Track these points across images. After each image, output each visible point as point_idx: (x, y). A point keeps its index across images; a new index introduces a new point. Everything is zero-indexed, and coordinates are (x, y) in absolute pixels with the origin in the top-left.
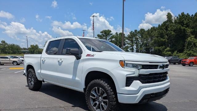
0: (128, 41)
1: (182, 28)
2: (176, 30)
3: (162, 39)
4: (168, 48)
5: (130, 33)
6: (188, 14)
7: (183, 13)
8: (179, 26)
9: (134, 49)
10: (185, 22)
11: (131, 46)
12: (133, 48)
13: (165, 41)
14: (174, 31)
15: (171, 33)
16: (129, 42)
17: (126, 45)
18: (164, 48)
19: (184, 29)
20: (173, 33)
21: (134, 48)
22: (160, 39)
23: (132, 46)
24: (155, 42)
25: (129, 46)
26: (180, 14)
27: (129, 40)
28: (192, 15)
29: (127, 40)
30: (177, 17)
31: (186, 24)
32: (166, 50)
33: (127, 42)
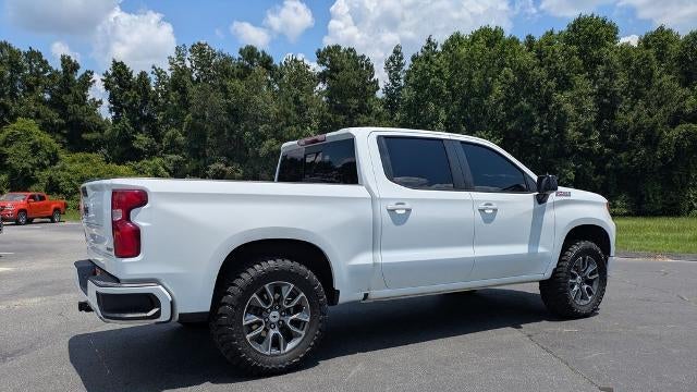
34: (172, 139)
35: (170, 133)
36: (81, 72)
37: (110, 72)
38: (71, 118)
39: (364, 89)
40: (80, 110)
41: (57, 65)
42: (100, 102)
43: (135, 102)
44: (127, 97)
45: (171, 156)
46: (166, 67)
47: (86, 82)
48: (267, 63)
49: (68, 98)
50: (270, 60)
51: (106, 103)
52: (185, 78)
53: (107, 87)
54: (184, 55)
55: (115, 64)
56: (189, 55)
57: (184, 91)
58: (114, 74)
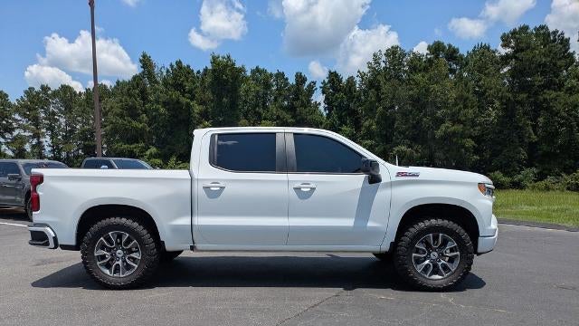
0: (19, 118)
1: (184, 100)
2: (168, 104)
3: (135, 123)
4: (153, 150)
5: (26, 92)
6: (188, 67)
7: (180, 62)
8: (175, 94)
9: (46, 147)
10: (188, 86)
11: (33, 137)
12: (39, 143)
13: (143, 129)
14: (165, 104)
15: (157, 110)
16: (24, 122)
17: (15, 133)
18: (142, 147)
19: (188, 104)
20: (162, 110)
21: (45, 144)
22: (129, 122)
23: (36, 135)
24: (115, 131)
25: (27, 134)
26: (174, 64)
27: (25, 116)
28: (198, 72)
29: (17, 117)
30: (168, 71)
31: (190, 92)
32: (148, 153)
33: (16, 120)
34: (368, 128)
35: (367, 123)
36: (307, 83)
37: (327, 81)
38: (298, 117)
39: (555, 65)
40: (304, 111)
41: (292, 81)
42: (320, 104)
43: (342, 102)
44: (337, 98)
45: (366, 142)
46: (366, 70)
47: (311, 90)
48: (452, 54)
49: (297, 103)
50: (456, 51)
51: (323, 104)
52: (379, 78)
53: (323, 93)
54: (380, 59)
55: (331, 73)
56: (384, 58)
57: (378, 89)
58: (329, 82)
